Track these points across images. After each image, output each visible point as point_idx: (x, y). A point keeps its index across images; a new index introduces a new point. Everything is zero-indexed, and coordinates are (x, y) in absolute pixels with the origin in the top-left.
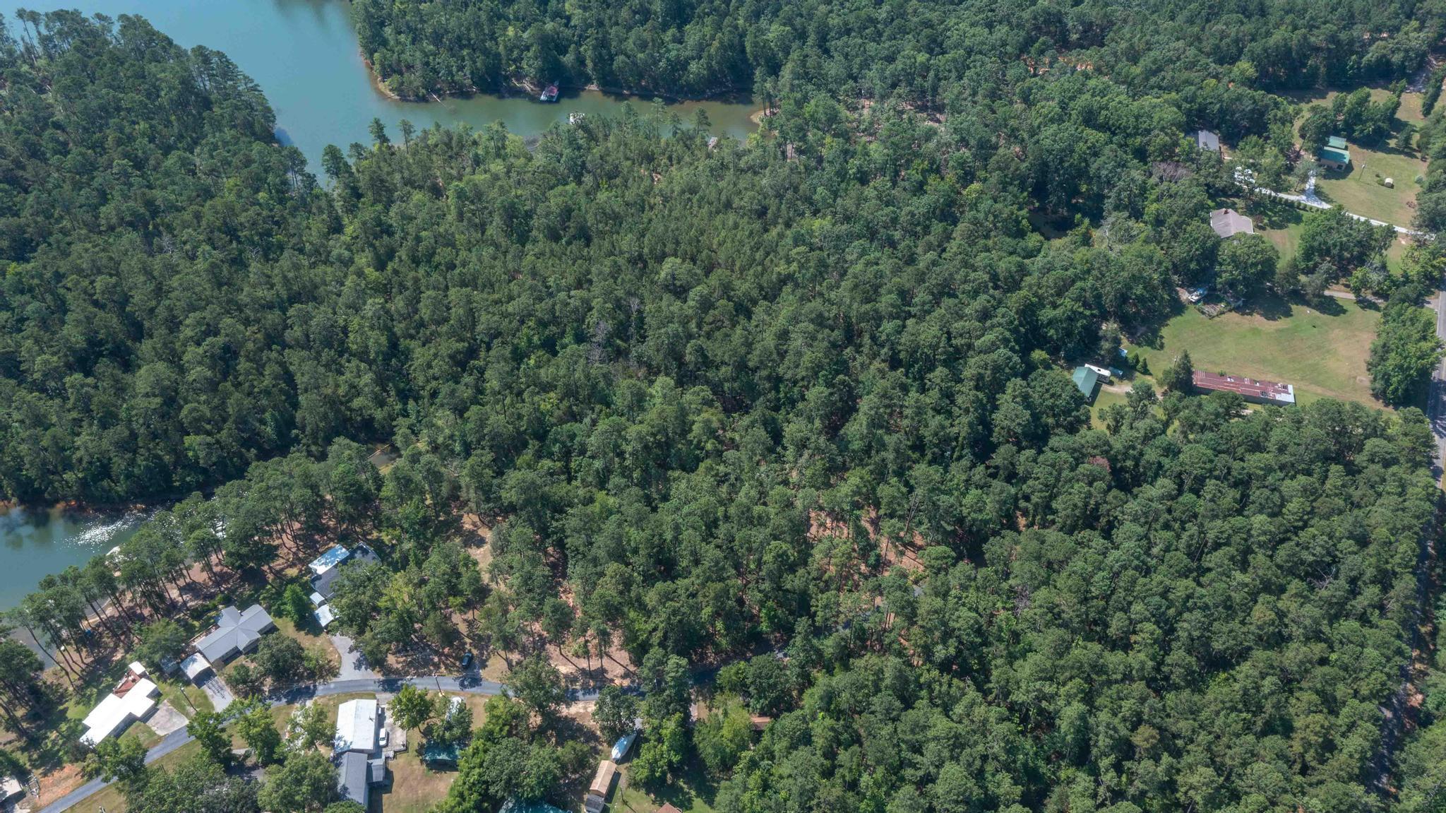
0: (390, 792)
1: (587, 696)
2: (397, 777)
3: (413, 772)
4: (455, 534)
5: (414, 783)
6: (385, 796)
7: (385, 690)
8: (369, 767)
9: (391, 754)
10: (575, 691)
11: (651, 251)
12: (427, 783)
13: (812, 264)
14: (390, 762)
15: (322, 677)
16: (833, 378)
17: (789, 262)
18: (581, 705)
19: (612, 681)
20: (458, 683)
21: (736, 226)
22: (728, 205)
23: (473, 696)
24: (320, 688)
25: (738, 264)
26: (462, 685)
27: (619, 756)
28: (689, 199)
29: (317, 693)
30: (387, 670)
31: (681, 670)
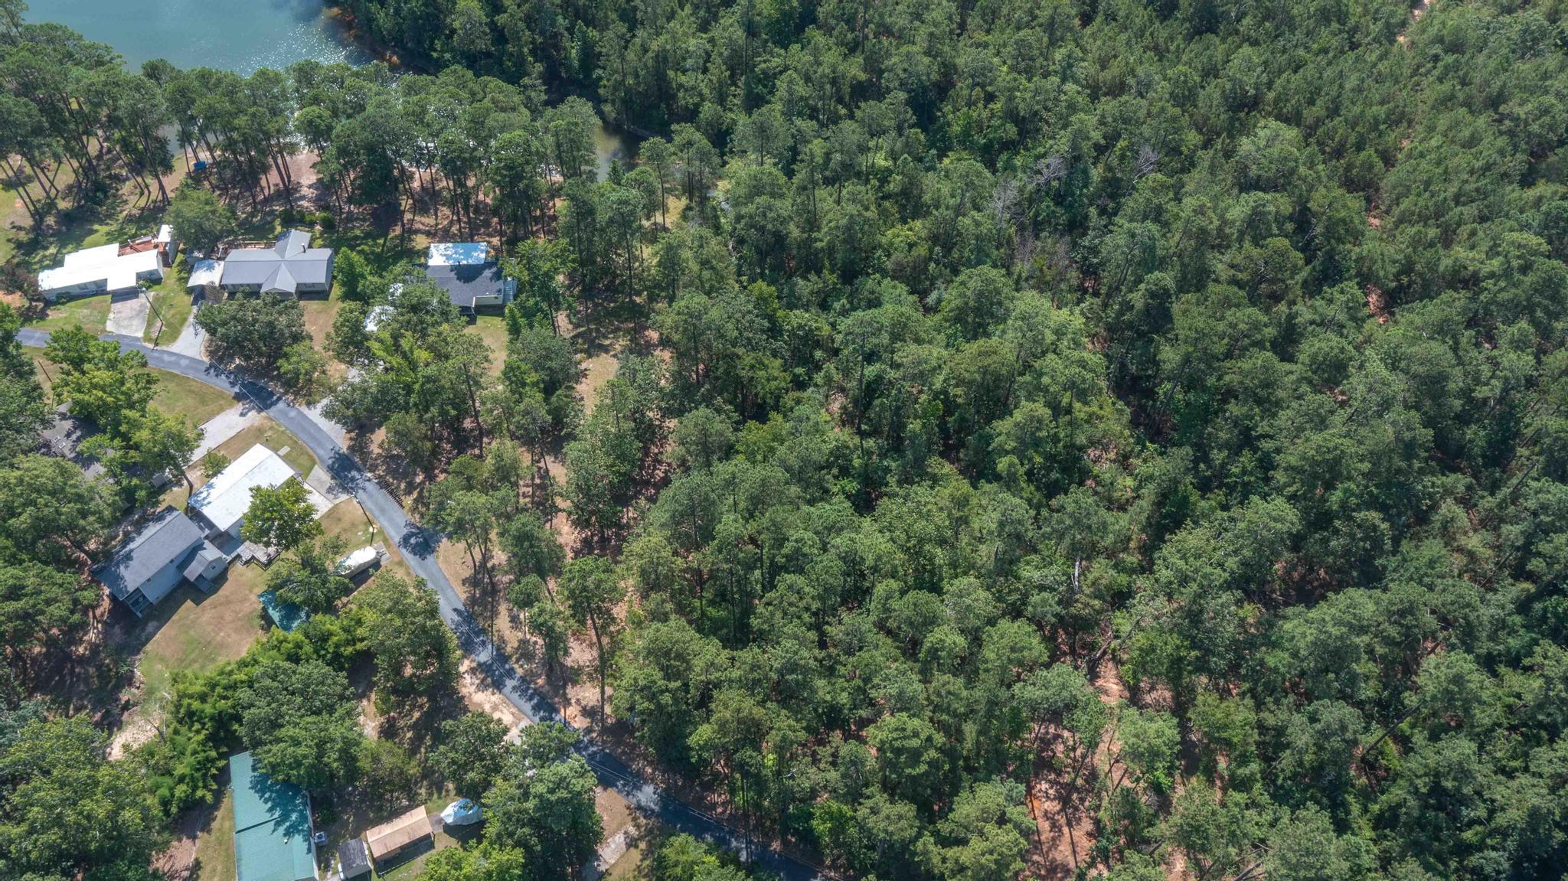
0: (197, 602)
1: (515, 696)
2: (226, 590)
3: (245, 599)
4: (627, 332)
5: (228, 617)
6: (189, 603)
7: (330, 468)
8: (196, 549)
9: (246, 556)
10: (511, 673)
11: (1277, 100)
12: (237, 630)
13: (1529, 279)
14: (239, 565)
15: (296, 394)
16: (1358, 508)
17: (1492, 252)
18: (496, 698)
19: (567, 702)
20: (405, 531)
21: (1471, 142)
22: (1495, 102)
23: (400, 563)
24: (281, 405)
25: (1405, 204)
26: (406, 540)
27: (450, 820)
28: (1436, 58)
29: (274, 409)
30: (359, 447)
31: (563, 794)
